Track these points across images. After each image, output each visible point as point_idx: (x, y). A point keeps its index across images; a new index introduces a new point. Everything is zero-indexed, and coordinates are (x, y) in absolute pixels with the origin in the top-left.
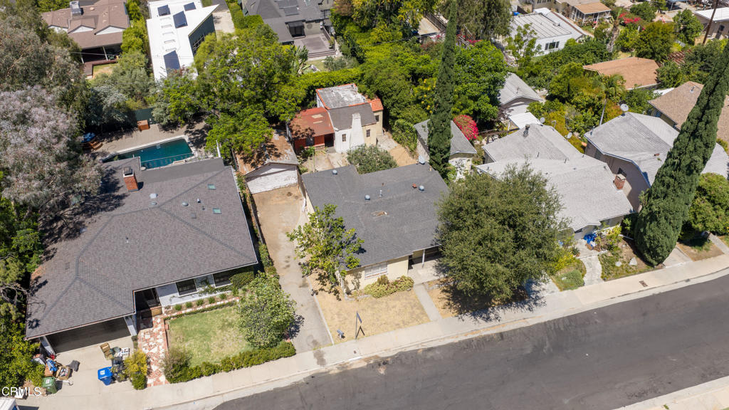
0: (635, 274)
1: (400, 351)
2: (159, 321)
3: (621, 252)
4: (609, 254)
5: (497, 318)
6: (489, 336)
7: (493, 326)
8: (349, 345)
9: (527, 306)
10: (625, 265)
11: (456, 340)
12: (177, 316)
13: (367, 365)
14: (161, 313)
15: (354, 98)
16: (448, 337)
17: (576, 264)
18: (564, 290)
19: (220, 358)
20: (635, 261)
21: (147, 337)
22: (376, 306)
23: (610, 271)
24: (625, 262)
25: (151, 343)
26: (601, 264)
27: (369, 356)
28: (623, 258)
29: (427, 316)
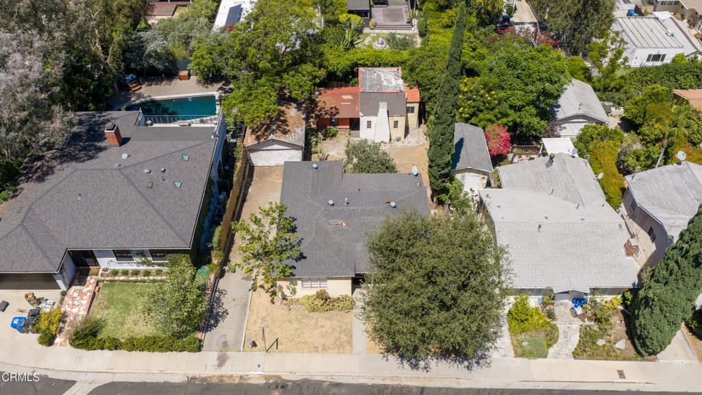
0: (617, 360)
1: (306, 377)
2: (92, 281)
3: (611, 329)
4: (596, 328)
5: (426, 368)
6: (408, 387)
7: (418, 378)
8: (258, 356)
9: (466, 363)
10: (608, 344)
11: (370, 382)
12: (110, 281)
13: (265, 384)
14: (97, 275)
15: (394, 83)
16: (363, 377)
17: (549, 328)
18: (520, 356)
19: (129, 335)
20: (623, 344)
21: (76, 295)
22: (304, 321)
23: (587, 348)
24: (610, 342)
25: (75, 302)
26: (580, 336)
27: (271, 374)
28: (610, 336)
29: (351, 346)
